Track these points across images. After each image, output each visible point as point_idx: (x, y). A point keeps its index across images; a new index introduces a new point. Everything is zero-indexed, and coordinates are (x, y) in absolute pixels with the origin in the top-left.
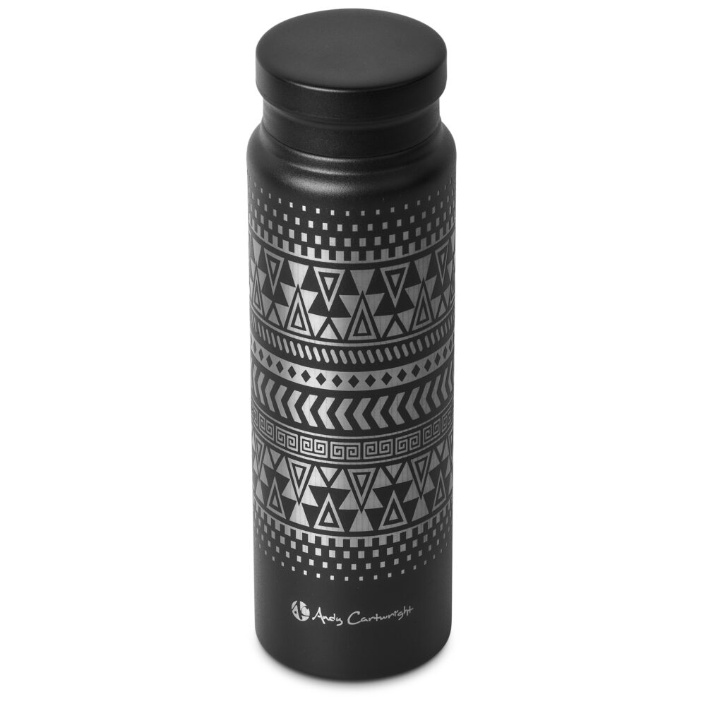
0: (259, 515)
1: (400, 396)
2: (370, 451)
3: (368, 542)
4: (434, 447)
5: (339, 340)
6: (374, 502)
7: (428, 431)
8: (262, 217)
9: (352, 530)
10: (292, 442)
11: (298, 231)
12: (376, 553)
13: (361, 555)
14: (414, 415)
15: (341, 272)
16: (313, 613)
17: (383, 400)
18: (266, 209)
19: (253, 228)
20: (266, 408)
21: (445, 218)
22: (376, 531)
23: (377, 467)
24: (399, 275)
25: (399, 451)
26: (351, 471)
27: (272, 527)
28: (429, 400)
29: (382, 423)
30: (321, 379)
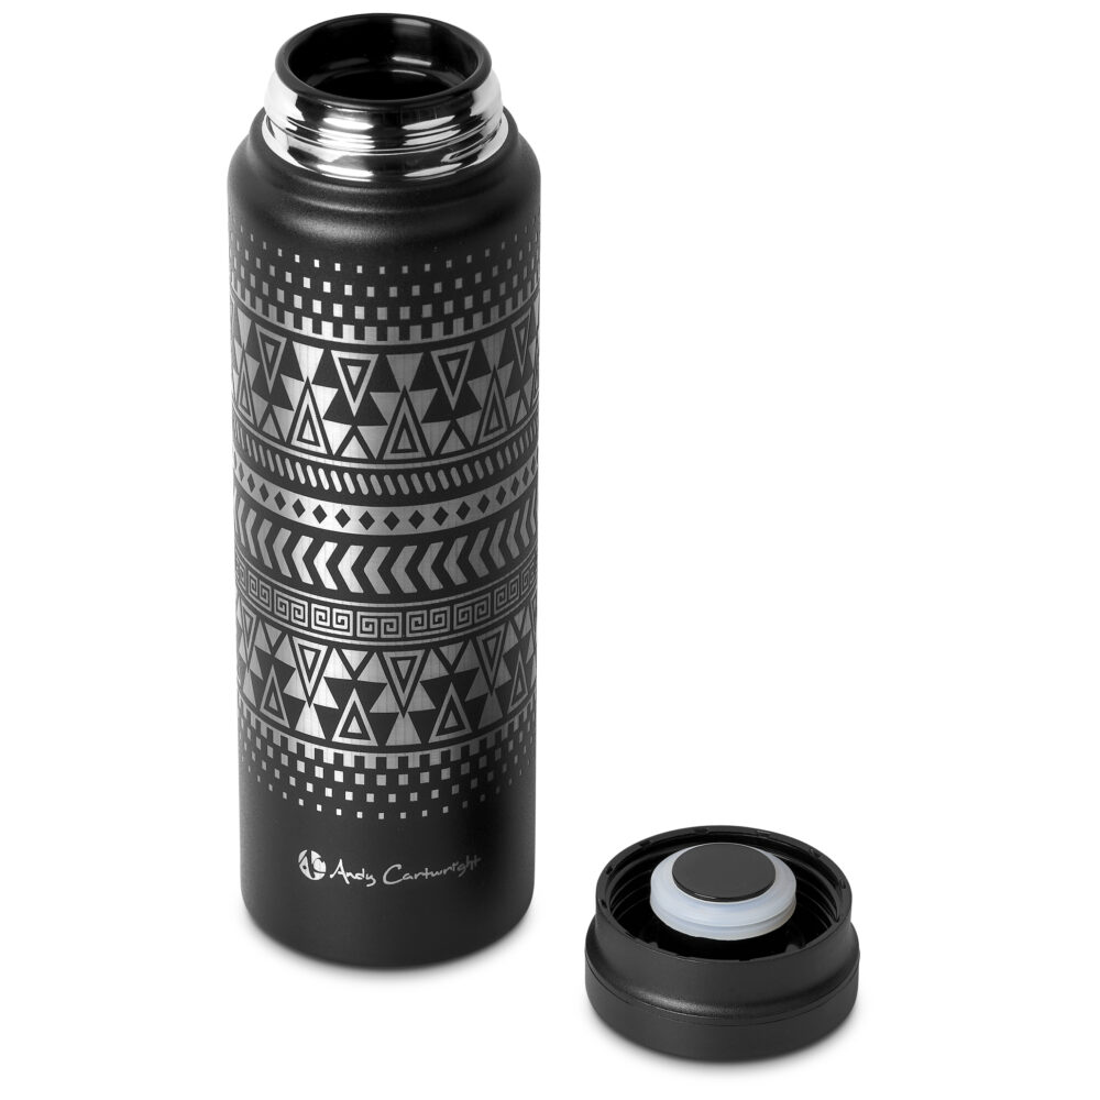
0: (248, 722)
1: (460, 543)
2: (417, 624)
3: (414, 760)
4: (511, 618)
5: (370, 460)
6: (421, 701)
7: (502, 594)
8: (253, 278)
9: (390, 742)
10: (299, 613)
11: (308, 297)
12: (425, 778)
13: (403, 780)
14: (481, 570)
15: (373, 358)
16: (331, 868)
17: (434, 549)
18: (258, 266)
19: (239, 294)
20: (259, 562)
21: (525, 275)
22: (425, 745)
23: (427, 648)
24: (459, 360)
25: (459, 624)
26: (388, 656)
27: (268, 741)
28: (503, 546)
29: (434, 583)
30: (343, 518)
